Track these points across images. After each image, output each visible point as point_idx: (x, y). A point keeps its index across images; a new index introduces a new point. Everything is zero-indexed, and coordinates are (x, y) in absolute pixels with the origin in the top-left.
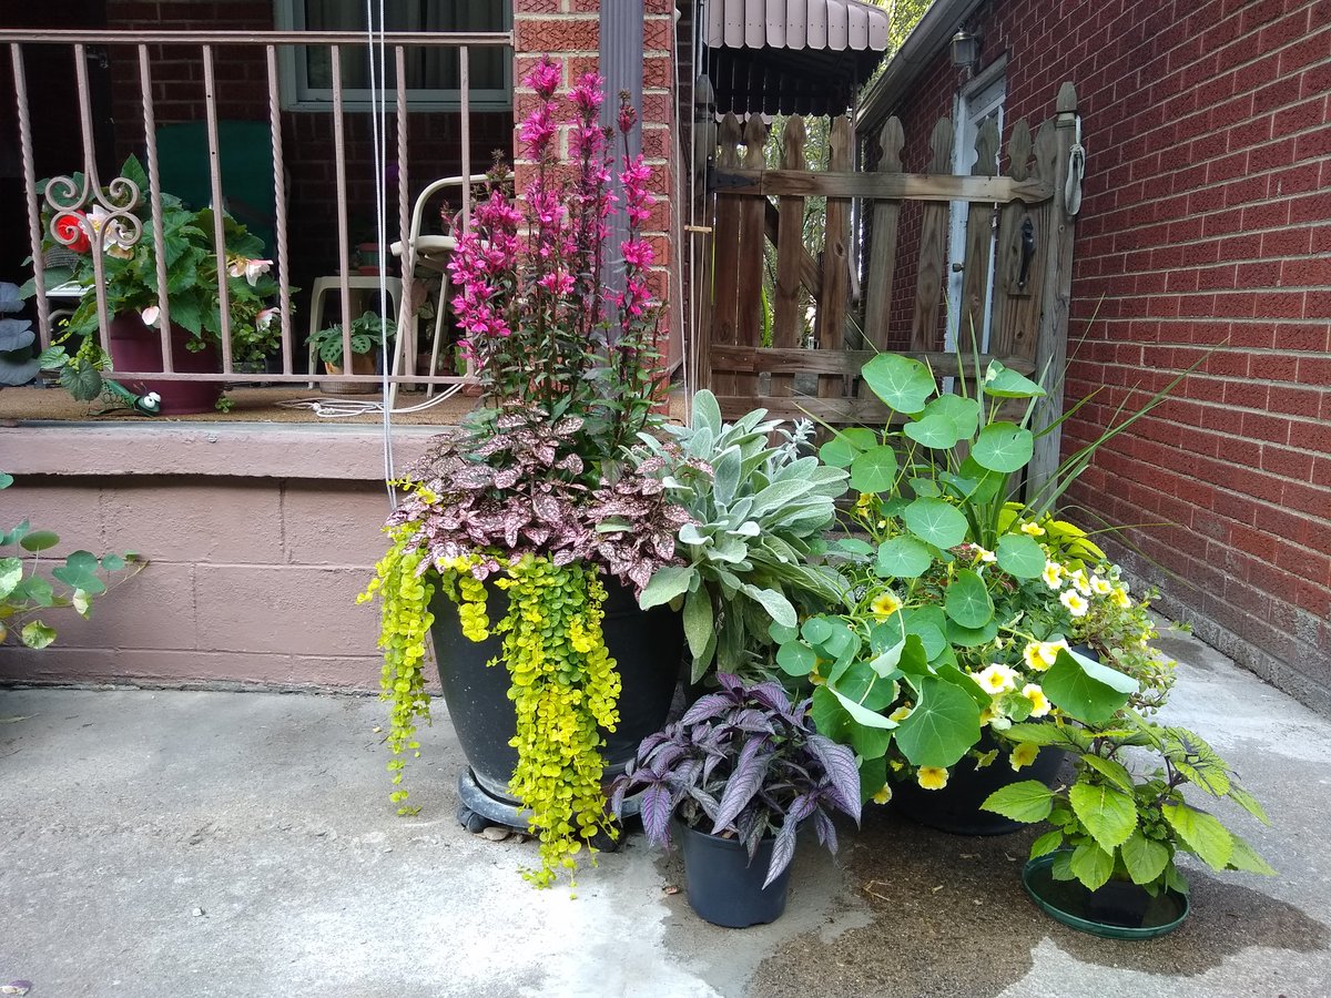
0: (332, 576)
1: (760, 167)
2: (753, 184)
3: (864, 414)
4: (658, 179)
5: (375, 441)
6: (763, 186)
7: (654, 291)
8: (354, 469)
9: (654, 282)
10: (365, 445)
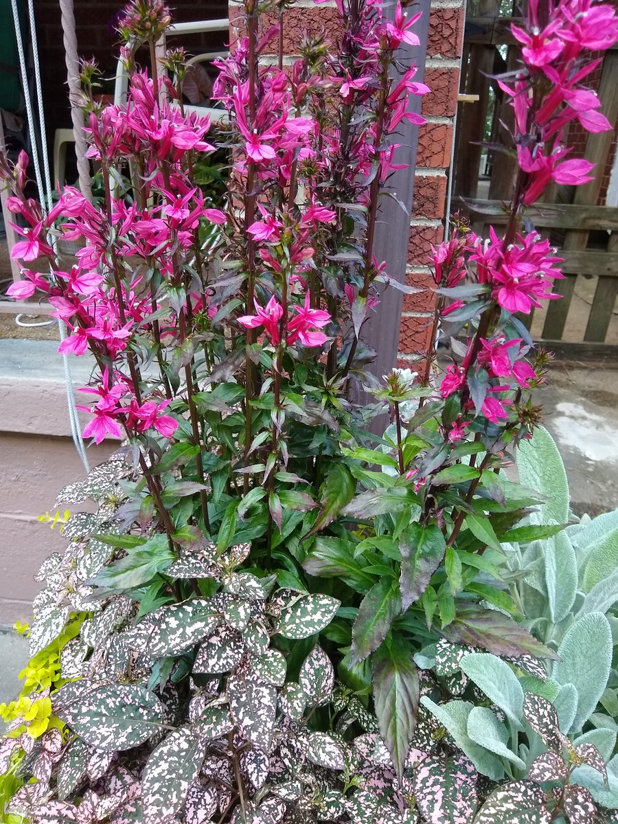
0: (28, 526)
1: (493, 14)
2: (484, 33)
3: (567, 265)
4: (447, 32)
5: (57, 391)
6: (495, 34)
7: (429, 206)
8: (36, 422)
9: (429, 192)
10: (46, 395)
